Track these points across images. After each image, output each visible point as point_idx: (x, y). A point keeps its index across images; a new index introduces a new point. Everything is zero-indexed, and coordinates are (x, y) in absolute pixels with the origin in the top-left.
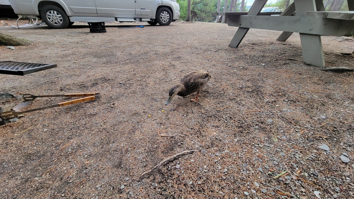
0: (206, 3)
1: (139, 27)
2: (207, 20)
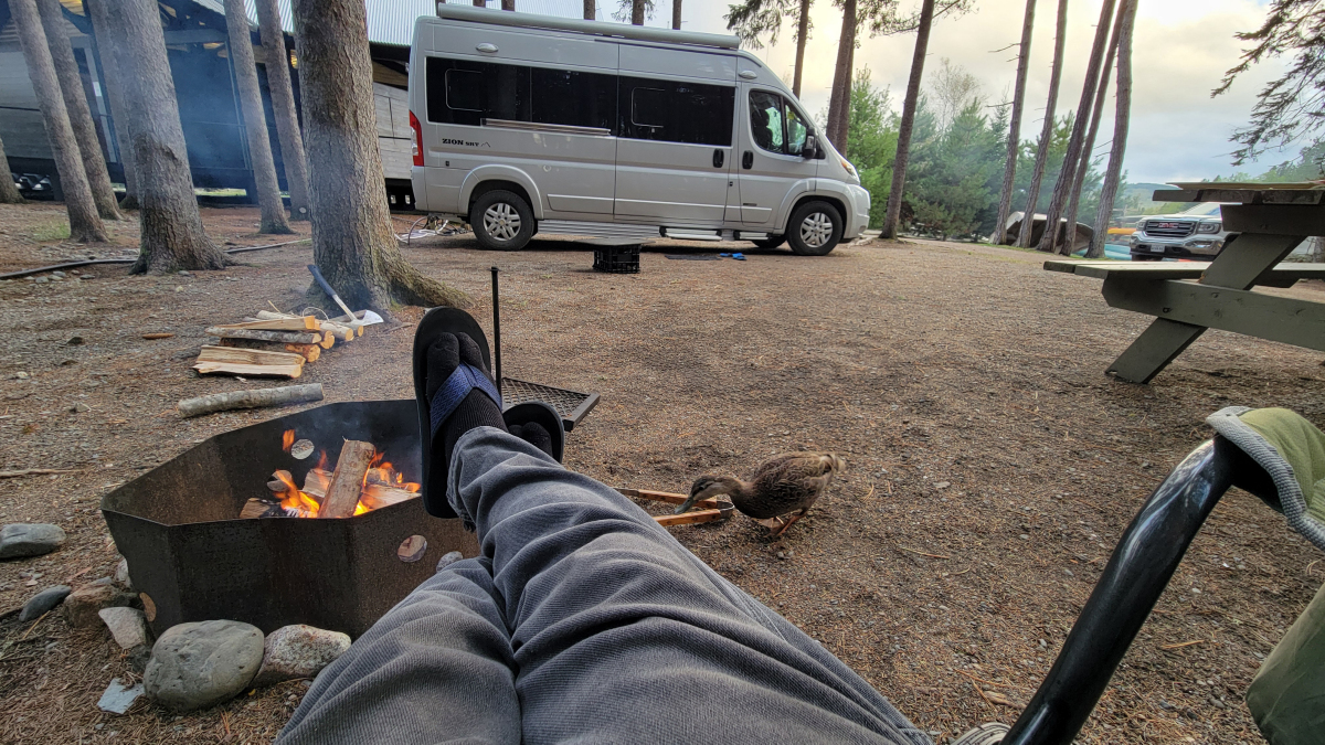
0: (954, 176)
1: (730, 259)
2: (954, 231)
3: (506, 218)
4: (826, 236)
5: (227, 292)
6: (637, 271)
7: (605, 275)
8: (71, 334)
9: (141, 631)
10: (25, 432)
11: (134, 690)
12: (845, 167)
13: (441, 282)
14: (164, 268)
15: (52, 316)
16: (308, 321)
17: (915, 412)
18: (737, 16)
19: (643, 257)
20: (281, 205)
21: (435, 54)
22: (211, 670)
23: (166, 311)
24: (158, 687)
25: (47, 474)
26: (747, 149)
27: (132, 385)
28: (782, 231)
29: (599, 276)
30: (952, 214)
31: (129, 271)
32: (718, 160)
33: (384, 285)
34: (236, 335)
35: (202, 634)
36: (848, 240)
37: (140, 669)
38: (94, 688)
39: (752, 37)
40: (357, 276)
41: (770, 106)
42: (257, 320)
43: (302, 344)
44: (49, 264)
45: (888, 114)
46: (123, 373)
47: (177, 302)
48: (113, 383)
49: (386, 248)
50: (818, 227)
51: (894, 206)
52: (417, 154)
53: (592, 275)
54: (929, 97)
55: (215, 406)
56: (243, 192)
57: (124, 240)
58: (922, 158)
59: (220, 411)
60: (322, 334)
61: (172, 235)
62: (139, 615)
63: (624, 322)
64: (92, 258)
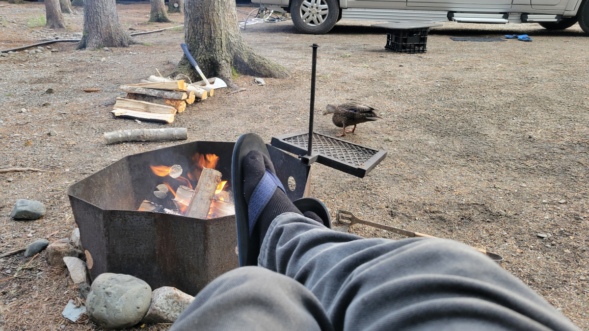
3: (317, 8)
5: (130, 63)
6: (423, 51)
7: (395, 54)
8: (48, 86)
9: (84, 274)
10: (26, 145)
11: (80, 309)
13: (267, 58)
14: (95, 45)
15: (37, 75)
16: (180, 83)
20: (163, 1)
22: (121, 306)
23: (96, 74)
24: (93, 309)
25: (37, 171)
27: (78, 122)
28: (574, 13)
29: (390, 55)
31: (76, 47)
33: (229, 60)
34: (136, 91)
35: (118, 281)
37: (84, 297)
38: (60, 303)
40: (212, 52)
42: (149, 82)
43: (175, 100)
44: (36, 42)
46: (74, 113)
47: (102, 68)
48: (69, 119)
49: (231, 31)
53: (384, 54)
55: (124, 138)
57: (74, 26)
59: (126, 142)
60: (188, 93)
61: (100, 22)
62: (83, 264)
63: (410, 94)
64: (57, 38)
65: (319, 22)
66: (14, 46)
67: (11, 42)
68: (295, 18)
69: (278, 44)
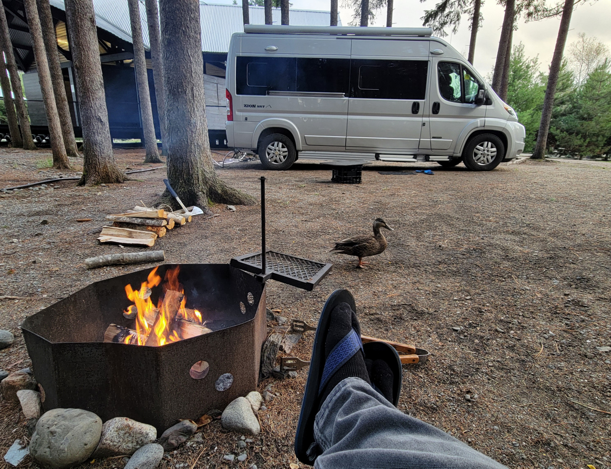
1: (422, 174)
2: (589, 153)
3: (279, 151)
4: (492, 157)
5: (123, 195)
6: (359, 182)
7: (339, 185)
8: (43, 219)
9: (38, 407)
10: (9, 274)
11: (25, 450)
12: (507, 109)
13: (239, 190)
14: (94, 182)
15: (36, 208)
16: (160, 212)
17: (574, 286)
18: (430, 16)
19: (363, 173)
20: (156, 146)
21: (241, 55)
23: (90, 206)
25: (14, 299)
26: (436, 101)
27: (65, 249)
28: (459, 155)
29: (335, 185)
30: (588, 140)
31: (77, 184)
32: (415, 109)
33: (205, 191)
34: (121, 220)
35: (65, 418)
36: (509, 160)
38: (5, 444)
39: (440, 29)
40: (190, 186)
41: (452, 72)
42: (134, 212)
43: (156, 226)
44: (41, 181)
45: (537, 74)
46: (63, 241)
47: (97, 201)
48: (57, 247)
49: (207, 169)
50: (486, 151)
51: (543, 135)
52: (229, 114)
53: (331, 185)
54: (569, 61)
55: (105, 263)
56: (139, 141)
57: (77, 167)
58: (562, 103)
59: (107, 266)
60: (167, 220)
61: (98, 164)
62: (37, 396)
63: (351, 215)
64: (61, 177)
65: (281, 161)
66: (20, 184)
67: (18, 181)
68: (263, 158)
69: (249, 178)
